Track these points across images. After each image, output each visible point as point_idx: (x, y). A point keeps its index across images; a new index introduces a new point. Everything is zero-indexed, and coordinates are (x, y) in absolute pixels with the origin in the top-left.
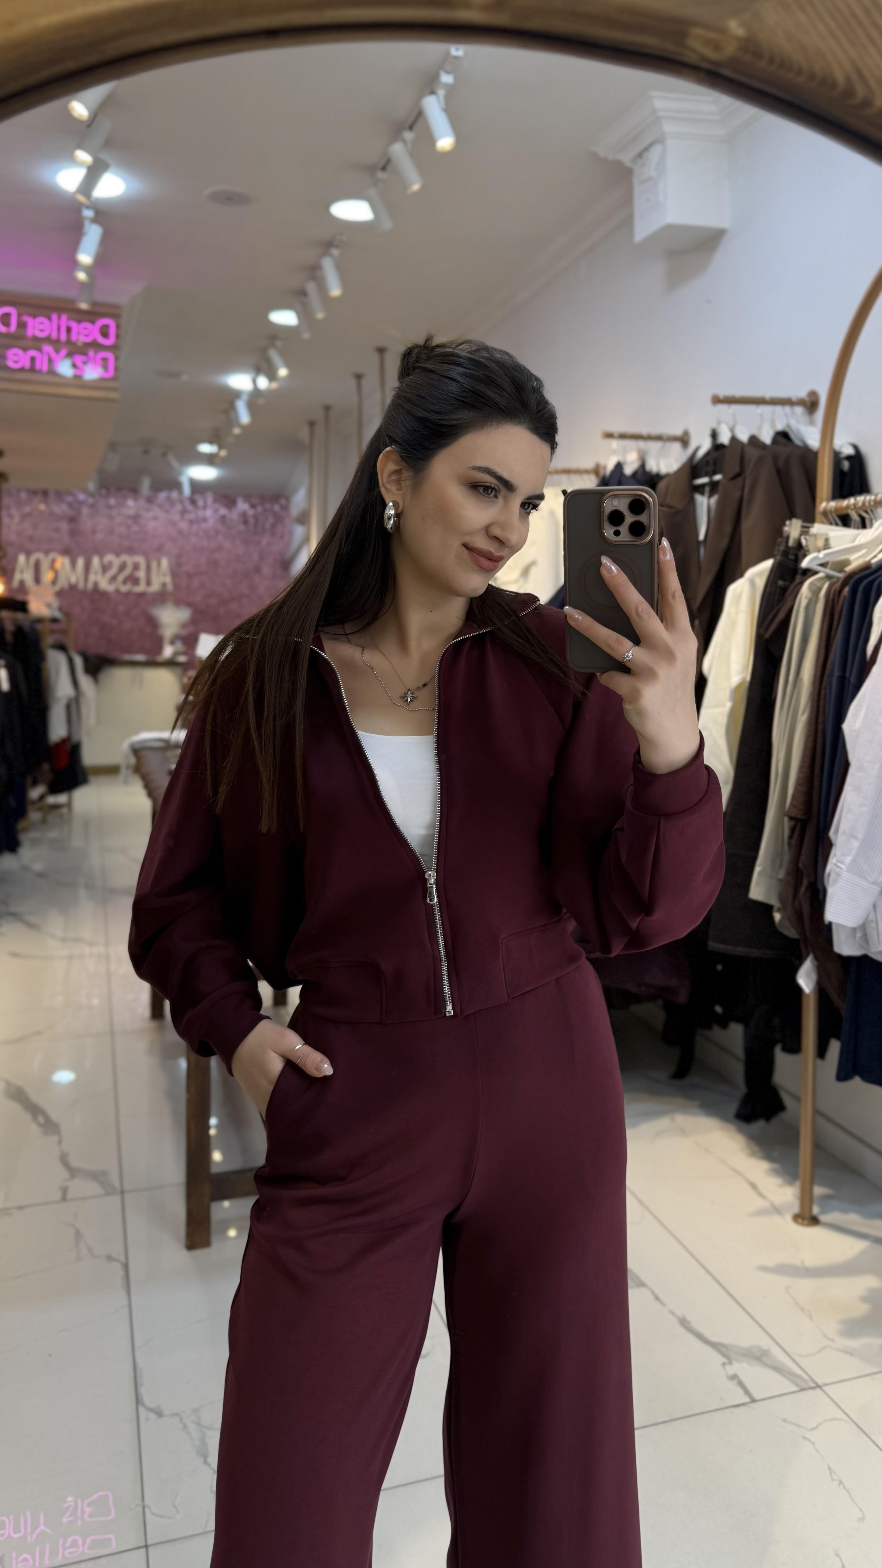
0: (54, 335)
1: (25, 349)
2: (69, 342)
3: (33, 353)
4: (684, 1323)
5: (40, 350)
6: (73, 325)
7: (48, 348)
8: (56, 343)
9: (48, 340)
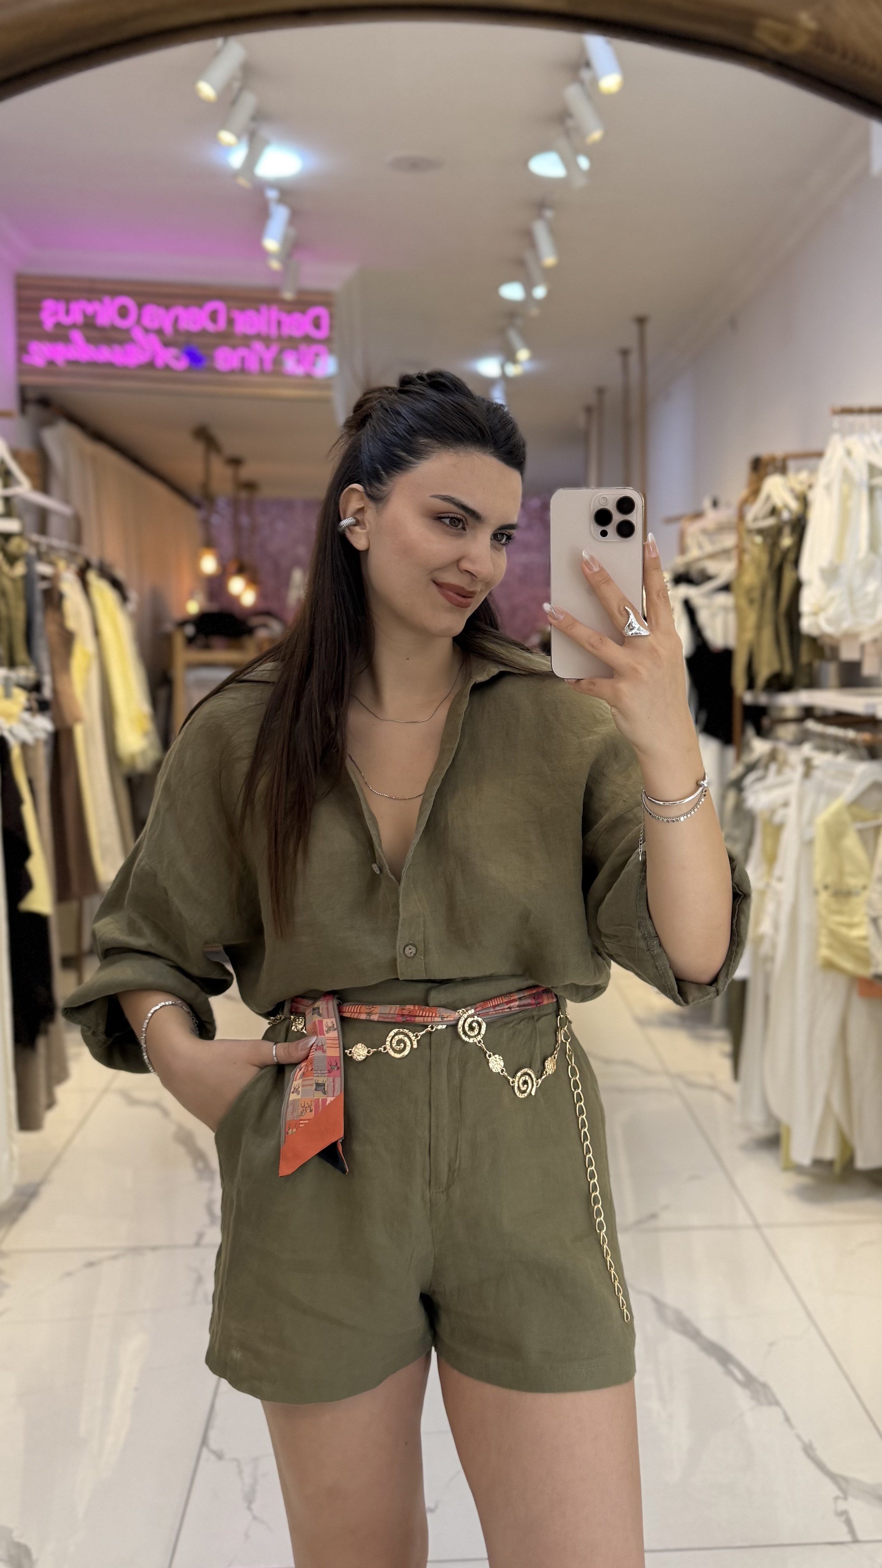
0: (264, 330)
1: (234, 347)
2: (280, 338)
3: (243, 352)
4: (808, 1450)
5: (248, 346)
6: (284, 317)
7: (258, 346)
8: (266, 340)
9: (258, 337)
